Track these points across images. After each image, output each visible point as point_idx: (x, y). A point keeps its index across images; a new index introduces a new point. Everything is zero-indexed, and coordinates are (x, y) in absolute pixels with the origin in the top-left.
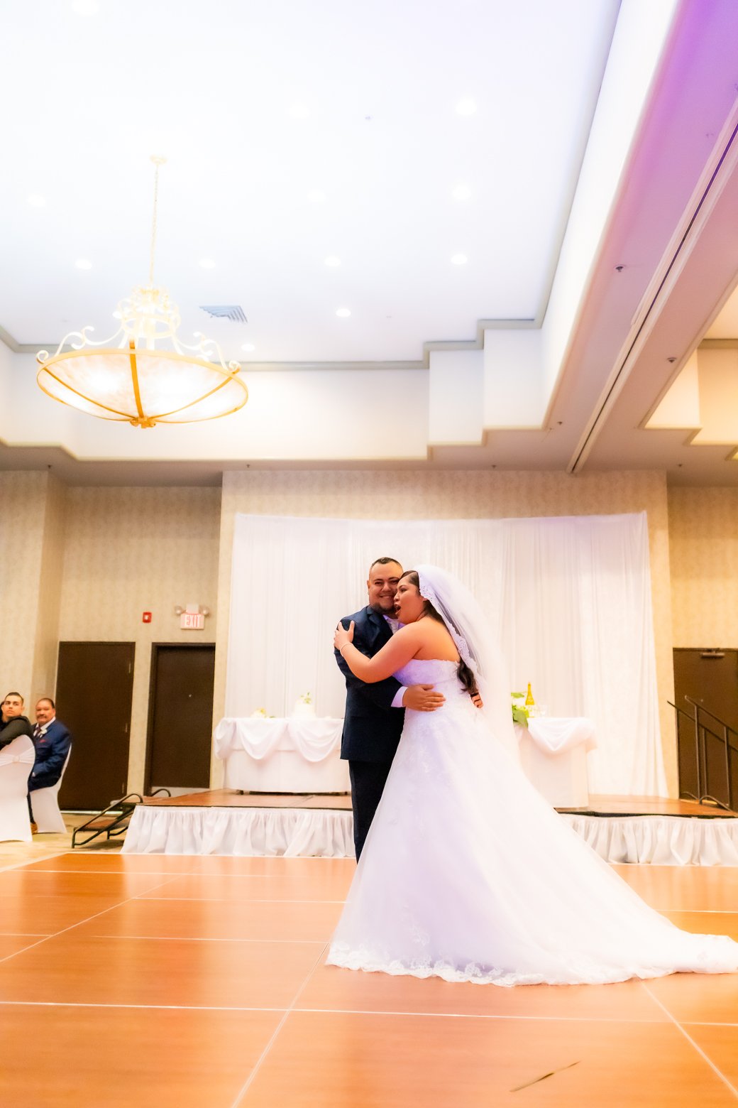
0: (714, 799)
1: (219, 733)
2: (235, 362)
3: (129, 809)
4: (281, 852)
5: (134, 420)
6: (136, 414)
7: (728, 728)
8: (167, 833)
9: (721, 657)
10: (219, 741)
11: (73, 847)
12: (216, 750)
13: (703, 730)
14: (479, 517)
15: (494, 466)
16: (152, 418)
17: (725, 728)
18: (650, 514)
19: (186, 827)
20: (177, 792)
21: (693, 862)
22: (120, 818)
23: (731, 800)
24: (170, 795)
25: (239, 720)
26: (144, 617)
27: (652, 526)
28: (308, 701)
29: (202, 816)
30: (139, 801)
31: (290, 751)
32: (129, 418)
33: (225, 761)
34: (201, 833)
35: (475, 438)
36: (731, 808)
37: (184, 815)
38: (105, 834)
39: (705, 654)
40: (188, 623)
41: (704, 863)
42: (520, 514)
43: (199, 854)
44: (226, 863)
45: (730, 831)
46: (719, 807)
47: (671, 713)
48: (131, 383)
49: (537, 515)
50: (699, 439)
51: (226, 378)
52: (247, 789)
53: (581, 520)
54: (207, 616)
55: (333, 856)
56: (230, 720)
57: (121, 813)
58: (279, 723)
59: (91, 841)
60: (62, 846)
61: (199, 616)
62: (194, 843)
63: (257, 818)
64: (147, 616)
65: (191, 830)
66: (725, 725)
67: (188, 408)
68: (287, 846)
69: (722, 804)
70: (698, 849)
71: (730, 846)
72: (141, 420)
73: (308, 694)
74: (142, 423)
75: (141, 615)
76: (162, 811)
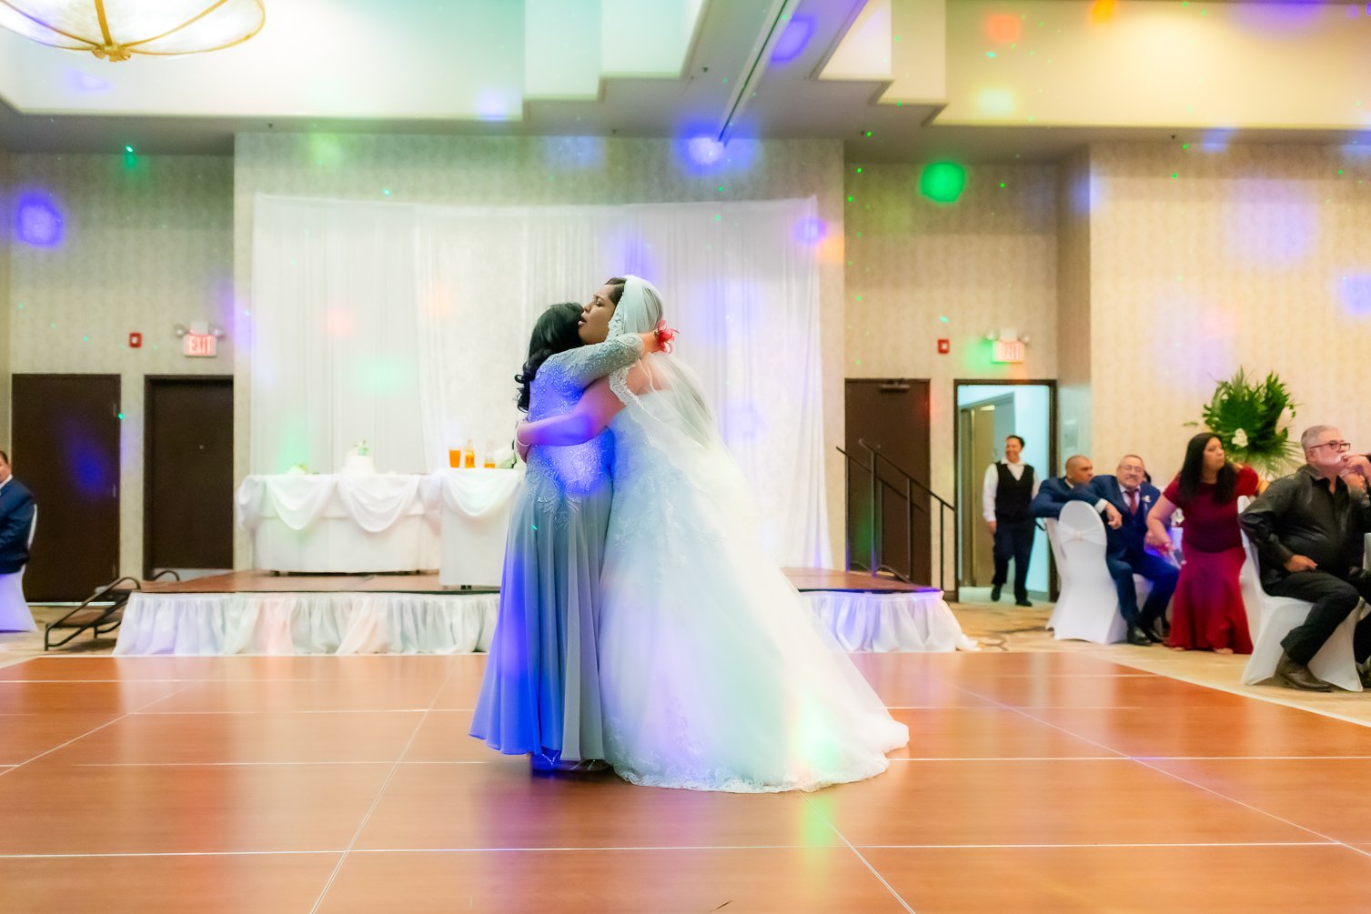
0: (890, 569)
1: (241, 497)
3: (123, 597)
4: (332, 648)
5: (98, 49)
6: (101, 40)
7: (912, 481)
8: (176, 628)
9: (904, 391)
10: (244, 507)
11: (46, 649)
12: (240, 518)
13: (880, 484)
14: (593, 202)
15: (614, 131)
16: (124, 46)
17: (908, 480)
18: (821, 200)
19: (201, 620)
20: (187, 574)
21: (865, 648)
22: (111, 610)
23: (912, 571)
24: (178, 579)
26: (131, 340)
27: (822, 216)
28: (365, 451)
29: (223, 606)
30: (135, 586)
31: (341, 519)
32: (89, 45)
33: (253, 533)
34: (223, 628)
35: (589, 89)
36: (912, 580)
37: (199, 603)
38: (90, 631)
39: (885, 386)
40: (195, 348)
41: (878, 649)
42: (649, 198)
43: (220, 654)
44: (258, 665)
45: (912, 608)
46: (897, 579)
47: (841, 460)
49: (670, 200)
50: (889, 96)
52: (283, 569)
53: (730, 208)
54: (221, 338)
55: (402, 652)
56: (257, 478)
57: (113, 603)
58: (325, 481)
59: (71, 641)
60: (30, 648)
61: (209, 338)
62: (214, 641)
63: (299, 605)
64: (136, 341)
65: (209, 623)
66: (909, 477)
67: (179, 32)
68: (340, 641)
69: (901, 576)
70: (870, 634)
71: (910, 627)
72: (107, 48)
73: (364, 442)
74: (109, 54)
75: (128, 336)
76: (167, 599)
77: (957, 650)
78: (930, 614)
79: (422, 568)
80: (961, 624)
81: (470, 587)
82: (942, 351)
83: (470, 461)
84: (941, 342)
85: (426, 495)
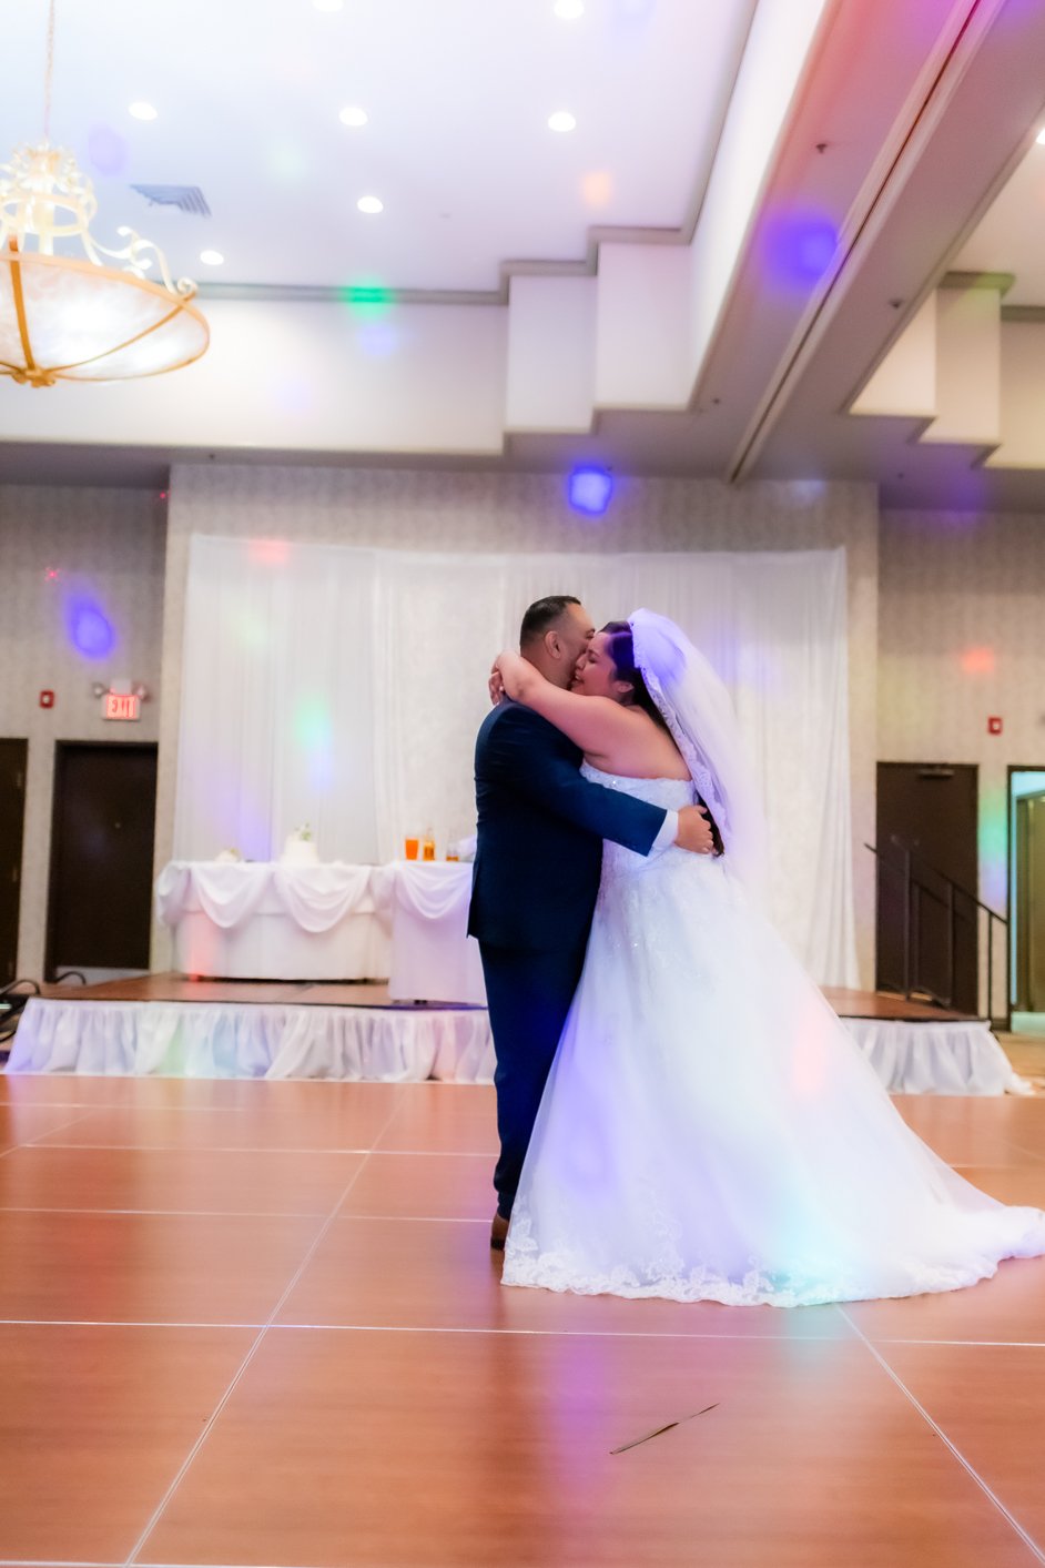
0: (928, 992)
1: (164, 886)
2: (188, 281)
3: (18, 1002)
4: (261, 1070)
5: (19, 374)
6: (22, 364)
7: (955, 887)
8: (80, 1042)
9: (948, 777)
10: (165, 899)
12: (159, 911)
13: (916, 891)
14: (583, 550)
16: (50, 370)
17: (949, 888)
18: (850, 552)
19: (109, 1033)
20: (96, 975)
22: (6, 1017)
23: (954, 996)
24: (84, 982)
25: (195, 866)
26: (42, 699)
27: (853, 572)
28: (306, 837)
29: (135, 1016)
30: (33, 990)
31: (277, 916)
32: (8, 369)
33: (174, 929)
34: (135, 1042)
35: (581, 422)
36: (954, 1006)
37: (107, 1013)
39: (926, 772)
40: (115, 710)
41: (911, 1088)
42: (648, 546)
43: (130, 1074)
44: (174, 1088)
45: (952, 1041)
46: (935, 1004)
47: (870, 860)
48: (13, 311)
49: (674, 549)
50: (933, 434)
51: (174, 307)
52: (210, 973)
53: (743, 559)
54: (147, 699)
55: (343, 1077)
56: (181, 865)
57: (8, 1006)
58: (259, 870)
61: (132, 699)
62: (123, 1059)
63: (223, 1019)
64: (48, 700)
65: (119, 1037)
66: (951, 881)
67: (113, 355)
68: (271, 1062)
69: (940, 1000)
70: (901, 1068)
71: (950, 1064)
72: (29, 373)
73: (307, 826)
74: (31, 378)
75: (38, 695)
76: (72, 1008)
77: (1007, 1092)
78: (974, 1048)
79: (370, 975)
80: (1011, 1060)
81: (425, 1002)
82: (993, 731)
83: (430, 853)
84: (992, 721)
85: (378, 889)
